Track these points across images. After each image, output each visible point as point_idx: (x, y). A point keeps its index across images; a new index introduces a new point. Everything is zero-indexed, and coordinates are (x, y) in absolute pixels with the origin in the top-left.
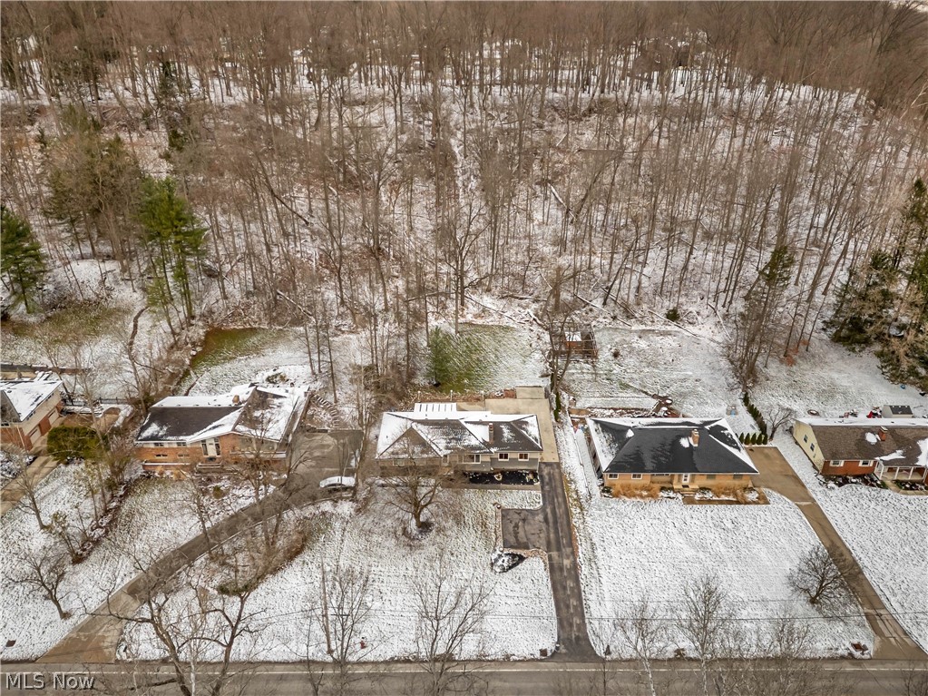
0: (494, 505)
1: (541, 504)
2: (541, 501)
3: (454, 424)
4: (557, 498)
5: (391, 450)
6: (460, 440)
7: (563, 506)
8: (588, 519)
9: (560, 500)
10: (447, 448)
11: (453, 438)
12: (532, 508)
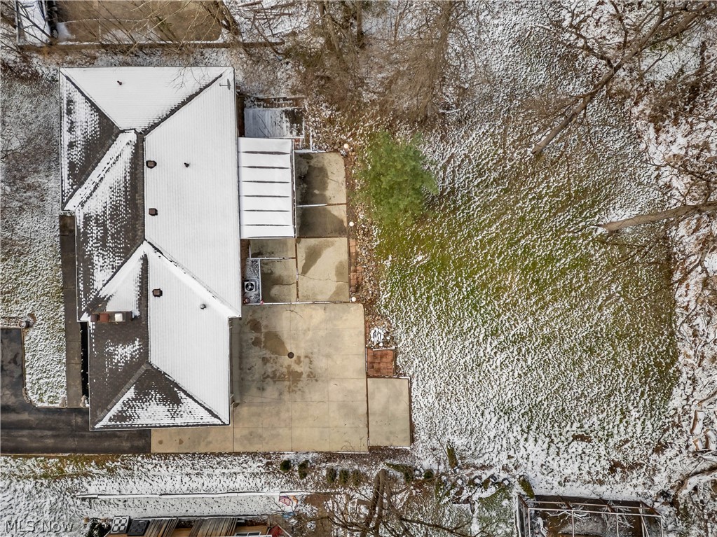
0: (32, 315)
1: (40, 405)
2: (46, 405)
3: (134, 229)
4: (54, 436)
5: (77, 97)
6: (104, 246)
7: (34, 445)
8: (29, 485)
9: (50, 442)
10: (87, 219)
11: (106, 230)
12: (28, 385)
